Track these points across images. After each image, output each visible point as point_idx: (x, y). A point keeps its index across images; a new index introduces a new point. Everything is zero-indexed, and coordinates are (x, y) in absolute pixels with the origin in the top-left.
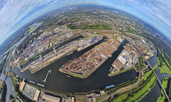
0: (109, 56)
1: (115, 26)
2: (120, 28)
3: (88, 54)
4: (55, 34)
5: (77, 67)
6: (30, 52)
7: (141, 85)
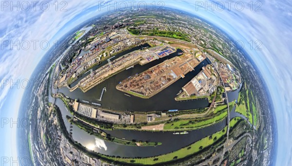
0: (182, 76)
1: (195, 37)
2: (202, 42)
3: (153, 70)
4: (111, 40)
5: (138, 85)
6: (78, 66)
7: (208, 117)
